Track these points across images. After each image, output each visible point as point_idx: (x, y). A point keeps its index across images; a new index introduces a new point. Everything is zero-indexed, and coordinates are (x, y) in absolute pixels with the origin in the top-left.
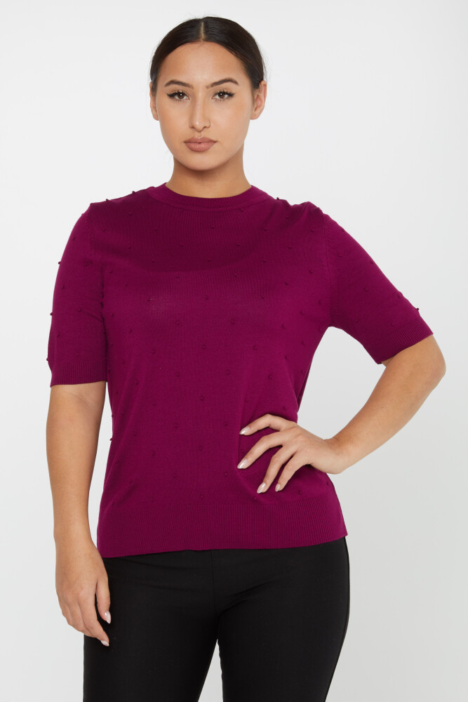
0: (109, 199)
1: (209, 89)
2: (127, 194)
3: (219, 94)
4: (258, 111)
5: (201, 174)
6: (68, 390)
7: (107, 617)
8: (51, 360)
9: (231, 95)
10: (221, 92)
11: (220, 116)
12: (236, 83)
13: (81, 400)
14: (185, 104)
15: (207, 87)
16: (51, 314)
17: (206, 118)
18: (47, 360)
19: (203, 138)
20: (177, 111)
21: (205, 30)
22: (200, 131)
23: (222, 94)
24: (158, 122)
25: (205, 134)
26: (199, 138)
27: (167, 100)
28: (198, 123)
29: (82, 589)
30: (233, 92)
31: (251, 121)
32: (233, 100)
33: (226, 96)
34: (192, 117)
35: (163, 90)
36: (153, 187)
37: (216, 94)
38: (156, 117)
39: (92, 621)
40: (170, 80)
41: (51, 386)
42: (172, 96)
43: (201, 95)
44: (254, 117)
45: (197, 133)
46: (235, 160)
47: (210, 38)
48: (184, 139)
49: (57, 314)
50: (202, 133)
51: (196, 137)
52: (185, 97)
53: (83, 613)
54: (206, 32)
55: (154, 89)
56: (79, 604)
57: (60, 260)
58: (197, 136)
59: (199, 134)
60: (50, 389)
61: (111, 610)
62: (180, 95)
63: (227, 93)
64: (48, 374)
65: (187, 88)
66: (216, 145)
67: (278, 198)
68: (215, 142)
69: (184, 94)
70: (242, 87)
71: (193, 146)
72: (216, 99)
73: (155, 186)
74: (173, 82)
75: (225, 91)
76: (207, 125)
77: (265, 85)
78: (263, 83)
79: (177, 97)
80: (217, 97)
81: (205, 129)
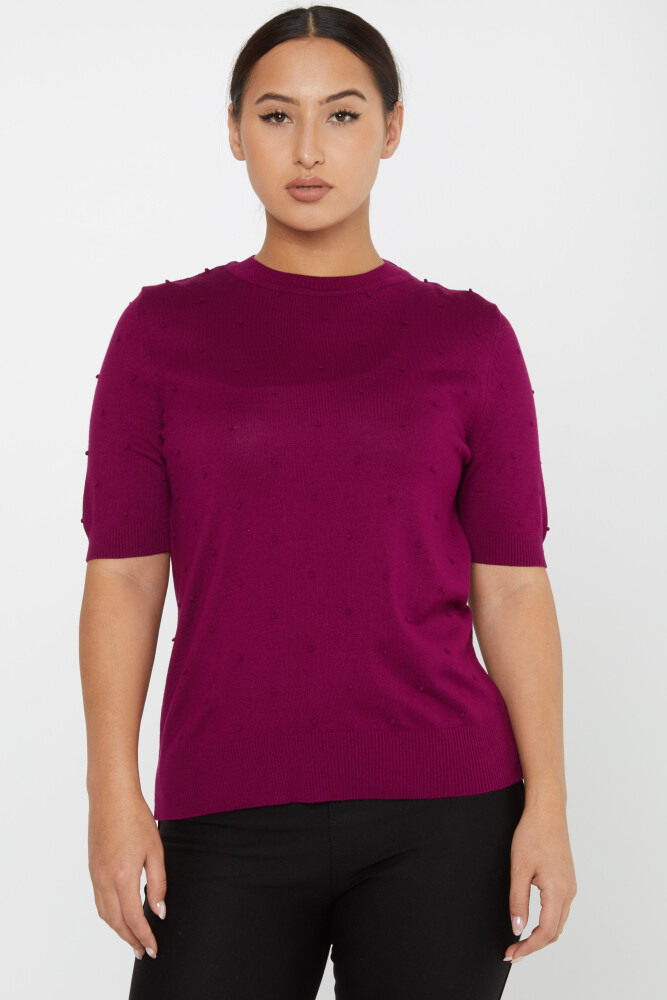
0: (171, 280)
1: (324, 106)
2: (197, 274)
3: (337, 115)
4: (391, 146)
5: (308, 236)
6: (113, 566)
7: (160, 910)
8: (87, 521)
9: (354, 116)
10: (340, 113)
11: (338, 149)
12: (362, 97)
13: (131, 582)
14: (288, 127)
15: (321, 103)
16: (87, 453)
17: (318, 149)
18: (82, 521)
19: (315, 179)
20: (274, 142)
21: (314, 21)
22: (309, 168)
23: (341, 115)
24: (243, 164)
25: (316, 173)
26: (308, 178)
27: (259, 124)
28: (306, 156)
29: (122, 868)
30: (358, 111)
31: (382, 162)
32: (358, 124)
33: (347, 118)
34: (297, 148)
35: (252, 109)
36: (236, 262)
37: (332, 115)
38: (240, 156)
39: (135, 916)
40: (262, 93)
41: (88, 560)
42: (266, 118)
43: (310, 113)
44: (386, 155)
45: (304, 171)
46: (356, 219)
47: (323, 32)
48: (285, 183)
49: (96, 453)
50: (312, 171)
51: (303, 177)
52: (286, 120)
53: (122, 905)
54: (317, 25)
55: (236, 112)
56: (117, 891)
57: (98, 373)
58: (306, 176)
59: (307, 173)
60: (85, 564)
61: (168, 899)
62: (278, 117)
63: (349, 114)
64: (82, 542)
65: (291, 105)
66: (332, 193)
67: (426, 280)
68: (331, 187)
69: (284, 115)
70: (370, 106)
71: (299, 193)
72: (333, 123)
73: (240, 260)
74: (268, 96)
75: (348, 110)
76: (320, 159)
77: (401, 108)
78: (398, 104)
79: (273, 120)
80: (334, 119)
81: (317, 166)
